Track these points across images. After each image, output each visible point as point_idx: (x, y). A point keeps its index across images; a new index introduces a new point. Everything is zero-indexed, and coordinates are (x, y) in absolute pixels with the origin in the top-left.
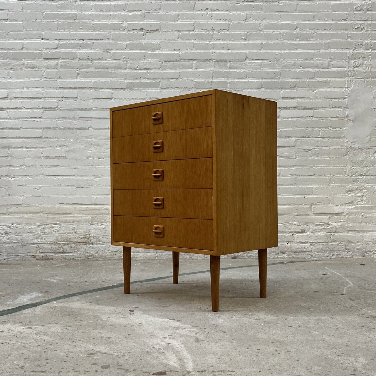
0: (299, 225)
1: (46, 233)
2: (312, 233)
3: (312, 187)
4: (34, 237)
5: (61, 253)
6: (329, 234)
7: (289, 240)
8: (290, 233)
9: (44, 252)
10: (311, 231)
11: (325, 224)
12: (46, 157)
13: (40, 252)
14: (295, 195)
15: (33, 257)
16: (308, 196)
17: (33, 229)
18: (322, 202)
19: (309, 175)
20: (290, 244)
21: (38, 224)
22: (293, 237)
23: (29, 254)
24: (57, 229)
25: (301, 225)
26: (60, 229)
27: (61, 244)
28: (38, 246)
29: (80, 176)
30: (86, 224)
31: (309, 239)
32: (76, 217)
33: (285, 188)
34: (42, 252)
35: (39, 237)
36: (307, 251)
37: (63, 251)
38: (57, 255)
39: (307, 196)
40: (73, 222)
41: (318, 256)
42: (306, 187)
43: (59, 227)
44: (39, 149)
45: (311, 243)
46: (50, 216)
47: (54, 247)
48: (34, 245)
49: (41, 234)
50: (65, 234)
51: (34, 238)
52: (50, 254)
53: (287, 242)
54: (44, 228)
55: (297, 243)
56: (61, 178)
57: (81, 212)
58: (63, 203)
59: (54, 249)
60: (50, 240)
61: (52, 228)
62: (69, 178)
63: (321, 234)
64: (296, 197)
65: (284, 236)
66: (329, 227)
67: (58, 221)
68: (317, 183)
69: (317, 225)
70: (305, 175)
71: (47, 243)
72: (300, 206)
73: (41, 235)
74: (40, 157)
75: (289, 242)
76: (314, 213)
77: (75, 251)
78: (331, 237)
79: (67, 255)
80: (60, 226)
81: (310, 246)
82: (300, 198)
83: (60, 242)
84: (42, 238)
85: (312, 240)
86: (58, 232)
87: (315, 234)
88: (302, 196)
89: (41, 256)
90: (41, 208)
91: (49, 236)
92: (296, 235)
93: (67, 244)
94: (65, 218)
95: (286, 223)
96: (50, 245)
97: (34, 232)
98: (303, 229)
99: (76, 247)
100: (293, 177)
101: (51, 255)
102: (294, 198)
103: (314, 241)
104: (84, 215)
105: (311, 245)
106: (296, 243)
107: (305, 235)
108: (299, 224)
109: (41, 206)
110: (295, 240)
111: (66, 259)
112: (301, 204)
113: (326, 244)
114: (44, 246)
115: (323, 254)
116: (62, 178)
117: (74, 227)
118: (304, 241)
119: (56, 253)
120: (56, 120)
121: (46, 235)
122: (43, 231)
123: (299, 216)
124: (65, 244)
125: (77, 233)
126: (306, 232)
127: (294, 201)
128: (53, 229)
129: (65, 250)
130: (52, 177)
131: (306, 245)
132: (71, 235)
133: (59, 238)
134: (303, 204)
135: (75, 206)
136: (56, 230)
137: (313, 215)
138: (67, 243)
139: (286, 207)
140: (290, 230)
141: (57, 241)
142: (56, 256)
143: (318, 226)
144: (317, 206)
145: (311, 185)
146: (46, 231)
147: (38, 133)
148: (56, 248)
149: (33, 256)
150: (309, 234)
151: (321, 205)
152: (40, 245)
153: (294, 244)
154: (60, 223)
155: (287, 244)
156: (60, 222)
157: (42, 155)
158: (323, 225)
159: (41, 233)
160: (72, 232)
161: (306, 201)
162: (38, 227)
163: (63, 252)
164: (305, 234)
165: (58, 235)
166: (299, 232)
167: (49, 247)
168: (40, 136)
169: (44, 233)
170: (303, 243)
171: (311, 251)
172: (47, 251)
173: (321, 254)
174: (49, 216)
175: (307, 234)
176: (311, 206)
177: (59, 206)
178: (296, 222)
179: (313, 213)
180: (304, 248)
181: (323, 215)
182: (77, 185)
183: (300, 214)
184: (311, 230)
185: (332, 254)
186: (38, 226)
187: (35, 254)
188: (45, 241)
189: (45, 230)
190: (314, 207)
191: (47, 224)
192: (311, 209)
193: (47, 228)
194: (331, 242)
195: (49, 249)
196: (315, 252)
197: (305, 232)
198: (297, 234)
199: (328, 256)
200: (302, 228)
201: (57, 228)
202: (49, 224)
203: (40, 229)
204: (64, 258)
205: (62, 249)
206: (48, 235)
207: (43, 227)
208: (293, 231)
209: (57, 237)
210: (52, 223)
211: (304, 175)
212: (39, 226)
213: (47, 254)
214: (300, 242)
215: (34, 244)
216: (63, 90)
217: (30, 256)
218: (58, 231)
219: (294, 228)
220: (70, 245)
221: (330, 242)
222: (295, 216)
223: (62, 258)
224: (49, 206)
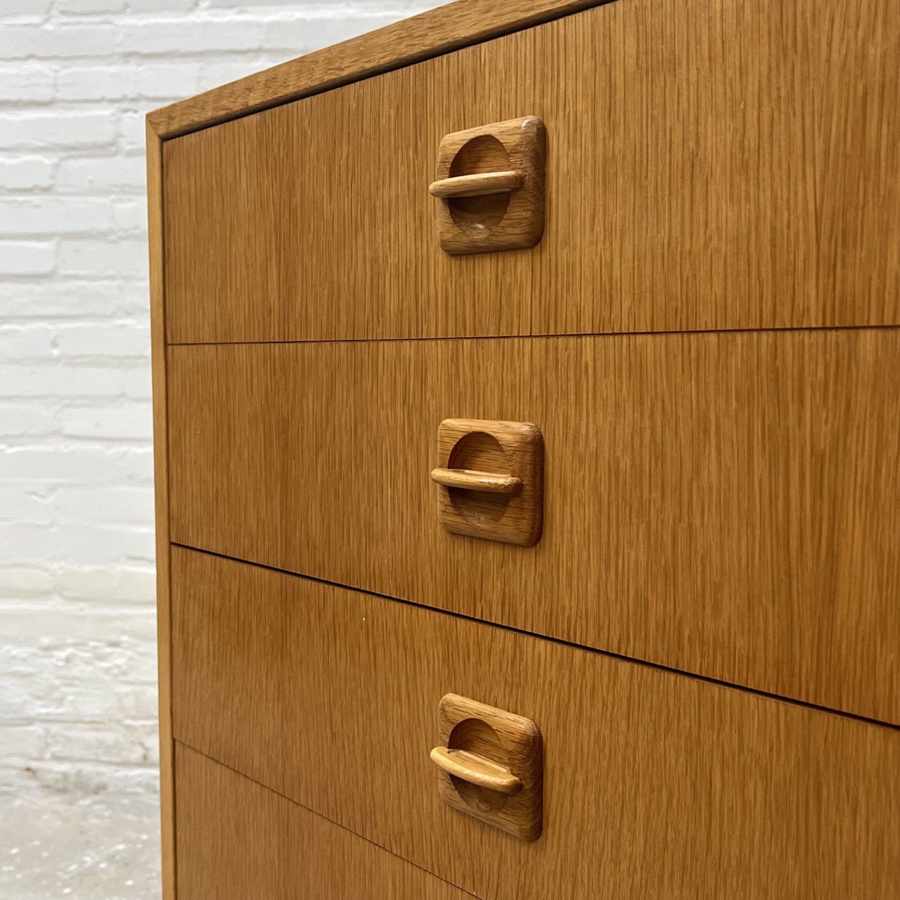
1: (77, 679)
4: (29, 694)
5: (139, 765)
9: (68, 755)
12: (72, 361)
13: (57, 758)
15: (29, 774)
17: (23, 659)
21: (46, 641)
23: (12, 760)
24: (118, 666)
27: (135, 728)
28: (45, 729)
34: (64, 759)
35: (47, 695)
37: (145, 757)
38: (123, 772)
44: (43, 325)
46: (93, 611)
47: (109, 737)
48: (29, 724)
49: (57, 682)
50: (152, 689)
51: (28, 697)
52: (95, 769)
54: (67, 660)
59: (107, 749)
60: (91, 708)
61: (99, 658)
67: (123, 632)
71: (81, 721)
73: (57, 688)
74: (50, 361)
80: (130, 653)
83: (134, 718)
84: (61, 700)
86: (123, 678)
89: (57, 772)
90: (54, 575)
91: (89, 691)
96: (95, 730)
97: (30, 675)
101: (98, 773)
109: (54, 566)
114: (72, 734)
119: (118, 764)
120: (113, 201)
121: (77, 686)
122: (63, 672)
124: (152, 732)
128: (104, 665)
130: (98, 446)
133: (129, 702)
136: (115, 671)
141: (120, 716)
142: (118, 774)
146: (75, 671)
147: (39, 254)
148: (116, 743)
149: (28, 769)
152: (54, 728)
154: (131, 640)
156: (132, 634)
157: (55, 352)
159: (58, 678)
162: (46, 653)
163: (146, 762)
165: (125, 689)
167: (91, 736)
168: (46, 268)
169: (68, 679)
172: (82, 752)
174: (90, 610)
177: (128, 569)
186: (44, 649)
187: (34, 765)
188: (73, 711)
189: (71, 666)
191: (78, 644)
193: (81, 657)
195: (89, 746)
201: (118, 663)
202: (86, 644)
203: (54, 660)
204: (148, 787)
205: (142, 752)
206: (84, 690)
207: (63, 654)
209: (120, 697)
210: (101, 638)
212: (47, 649)
213: (81, 766)
215: (30, 721)
216: (139, 65)
217: (13, 772)
218: (124, 673)
223: (139, 785)
224: (88, 568)
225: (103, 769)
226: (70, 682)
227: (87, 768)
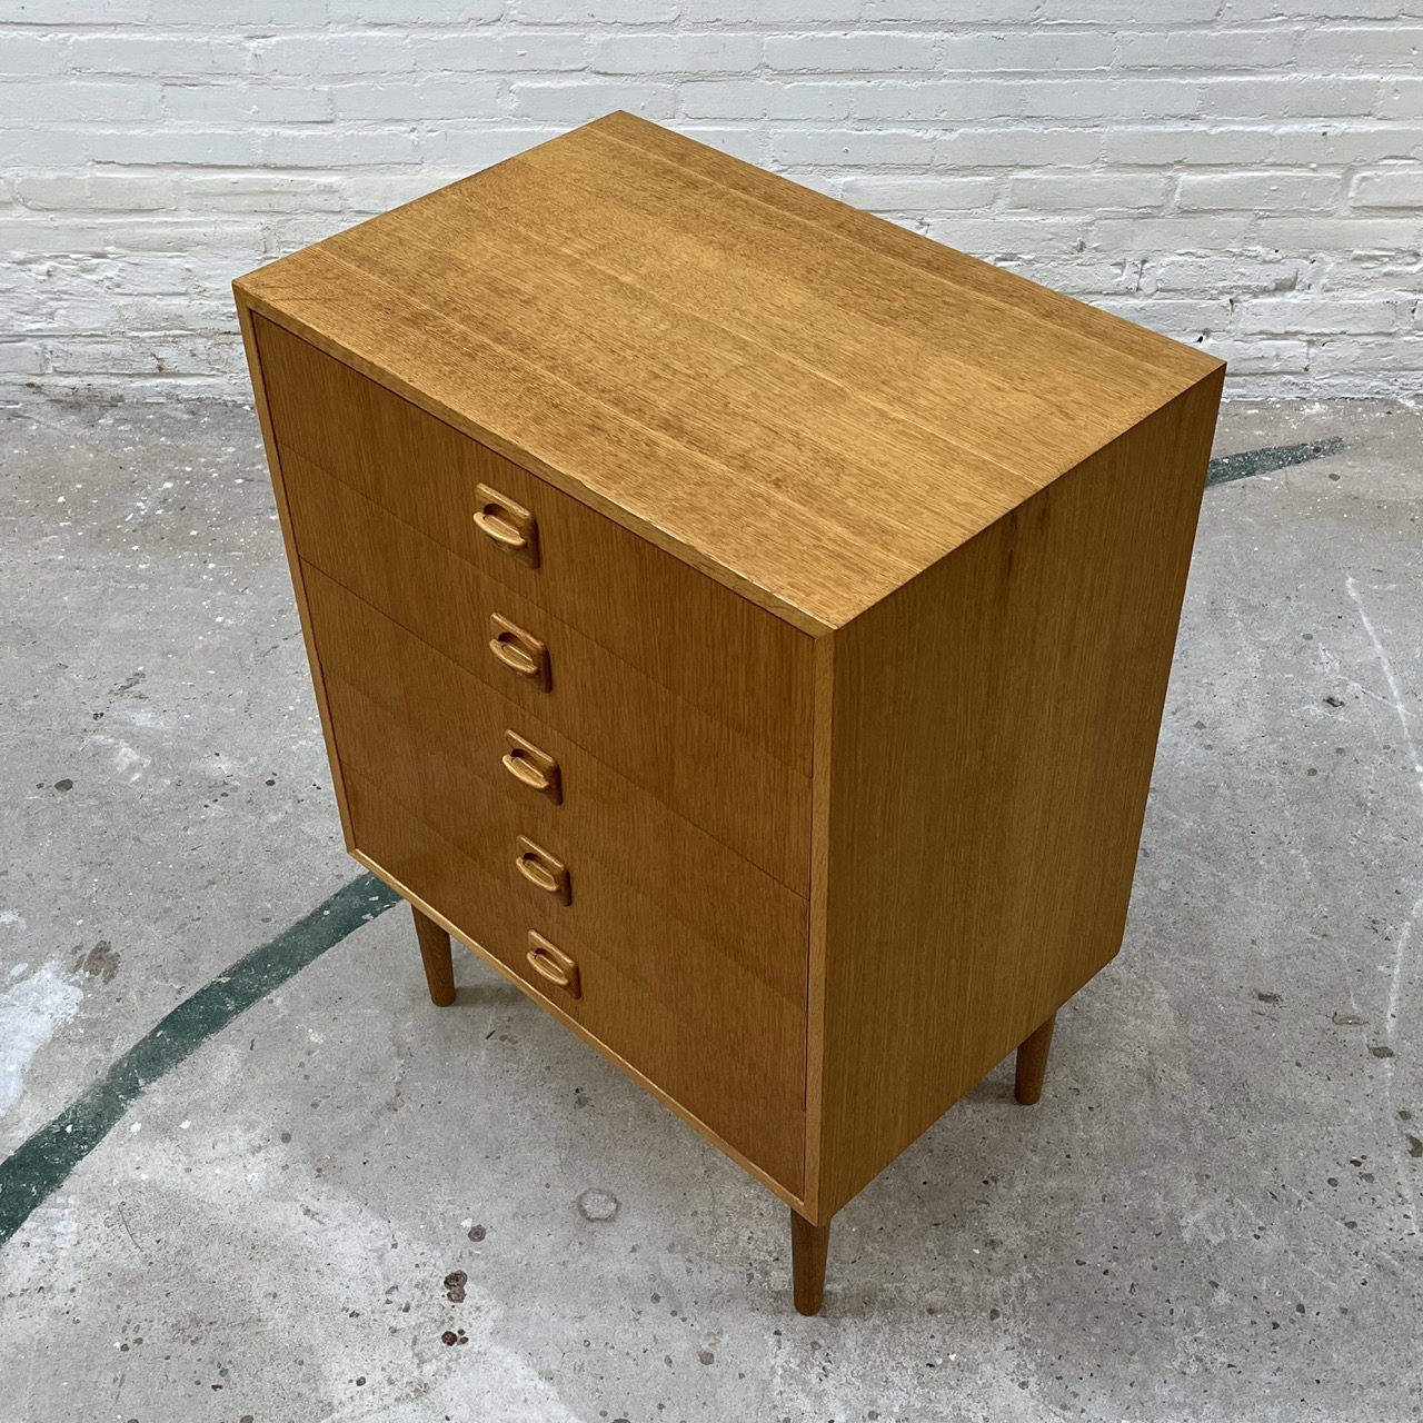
0: (1271, 262)
1: (65, 293)
2: (1326, 295)
3: (1377, 77)
4: (12, 310)
5: (155, 375)
6: (1411, 296)
7: (1210, 327)
8: (1221, 293)
9: (73, 369)
10: (1325, 285)
11: (1400, 256)
13: (57, 372)
14: (1281, 118)
15: (33, 390)
16: (1344, 125)
18: (1412, 155)
19: (1375, 19)
20: (1211, 341)
21: (19, 255)
22: (1232, 310)
23: (10, 377)
24: (110, 279)
25: (1279, 261)
26: (123, 275)
27: (143, 340)
28: (41, 345)
29: (165, 27)
30: (240, 254)
31: (1311, 318)
32: (190, 224)
33: (1237, 83)
34: (68, 373)
35: (33, 310)
36: (1285, 369)
37: (160, 367)
38: (137, 384)
39: (1341, 126)
40: (181, 246)
41: (1333, 390)
42: (1344, 77)
43: (121, 270)
45: (1314, 338)
46: (67, 222)
47: (116, 349)
48: (21, 341)
49: (43, 297)
50: (154, 300)
51: (12, 314)
52: (107, 381)
53: (1199, 332)
54: (48, 273)
55: (1247, 336)
56: (75, 37)
57: (210, 202)
58: (114, 162)
59: (116, 361)
60: (91, 321)
61: (85, 271)
62: (113, 36)
63: (1368, 298)
64: (1283, 130)
65: (1191, 307)
66: (1414, 269)
67: (108, 242)
68: (1410, 58)
69: (1358, 259)
70: (1351, 19)
71: (79, 335)
72: (1295, 173)
73: (44, 303)
75: (1207, 332)
76: (1354, 208)
77: (213, 369)
78: (1413, 311)
79: (182, 382)
80: (120, 264)
81: (1305, 350)
82: (1298, 135)
83: (139, 330)
84: (51, 315)
85: (1317, 326)
86: (119, 290)
87: (1338, 299)
88: (1314, 126)
89: (64, 387)
90: (11, 184)
91: (82, 304)
92: (1249, 302)
93: (170, 339)
94: (138, 231)
95: (1209, 252)
96: (98, 343)
97: (8, 290)
98: (1286, 276)
99: (215, 350)
100: (1283, 29)
101: (111, 386)
102: (1269, 137)
103: (1326, 331)
104: (225, 217)
105: (1310, 343)
106: (1240, 336)
107: (1294, 301)
108: (1273, 255)
110: (1241, 325)
111: (179, 401)
112: (1301, 166)
113: (1385, 340)
114: (71, 348)
115: (1357, 381)
116: (81, 38)
117: (189, 270)
118: (1283, 332)
119: (130, 376)
121: (65, 300)
122: (47, 287)
123: (1279, 220)
124: (162, 342)
125: (206, 294)
126: (1297, 287)
127: (1270, 152)
128: (95, 277)
129: (168, 366)
131: (1286, 347)
132: (183, 301)
133: (130, 314)
134: (1313, 166)
135: (176, 175)
136: (107, 283)
137: (1347, 213)
138: (169, 336)
139: (1223, 176)
140: (1221, 284)
141: (123, 328)
142: (133, 385)
143: (1364, 265)
144: (1380, 173)
145: (1373, 68)
146: (61, 285)
148: (124, 355)
149: (31, 385)
150: (1309, 297)
151: (1401, 169)
152: (50, 343)
153: (1229, 342)
154: (118, 251)
155: (1200, 340)
156: (118, 244)
158: (1387, 260)
159: (42, 292)
160: (183, 290)
161: (1331, 150)
162: (21, 267)
163: (161, 371)
164: (1295, 297)
165: (122, 301)
166: (1265, 291)
167: (96, 349)
169: (54, 293)
170: (1274, 336)
171: (1306, 369)
172: (89, 365)
173: (1350, 382)
174: (61, 220)
175: (1302, 296)
176: (1351, 169)
177: (99, 174)
178: (1259, 248)
179: (1351, 203)
180: (1278, 355)
181: (1400, 214)
182: (164, 73)
183: (1285, 212)
184: (1324, 280)
185: (1400, 380)
186: (19, 263)
187: (35, 380)
188: (67, 325)
189: (54, 279)
190: (1365, 179)
191: (57, 257)
192: (1346, 184)
193: (63, 270)
194: (1409, 333)
195: (95, 360)
196: (1324, 373)
197: (1292, 287)
198: (1255, 297)
199: (1377, 393)
200: (1283, 273)
201: (109, 275)
202: (67, 257)
203: (33, 274)
204: (169, 396)
205: (156, 363)
206: (75, 303)
207: (44, 268)
208: (1237, 287)
209: (119, 309)
210: (83, 249)
211: (1346, 17)
212: (22, 262)
213: (89, 379)
214: (1261, 333)
215: (21, 337)
217: (14, 388)
218: (118, 286)
219: (1243, 274)
220: (188, 345)
221: (1402, 332)
222: (1262, 218)
223: (159, 394)
224: (50, 175)
225: (115, 381)
226: (58, 296)
227: (98, 381)
